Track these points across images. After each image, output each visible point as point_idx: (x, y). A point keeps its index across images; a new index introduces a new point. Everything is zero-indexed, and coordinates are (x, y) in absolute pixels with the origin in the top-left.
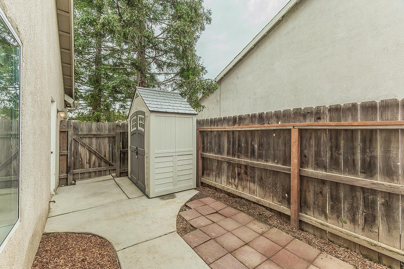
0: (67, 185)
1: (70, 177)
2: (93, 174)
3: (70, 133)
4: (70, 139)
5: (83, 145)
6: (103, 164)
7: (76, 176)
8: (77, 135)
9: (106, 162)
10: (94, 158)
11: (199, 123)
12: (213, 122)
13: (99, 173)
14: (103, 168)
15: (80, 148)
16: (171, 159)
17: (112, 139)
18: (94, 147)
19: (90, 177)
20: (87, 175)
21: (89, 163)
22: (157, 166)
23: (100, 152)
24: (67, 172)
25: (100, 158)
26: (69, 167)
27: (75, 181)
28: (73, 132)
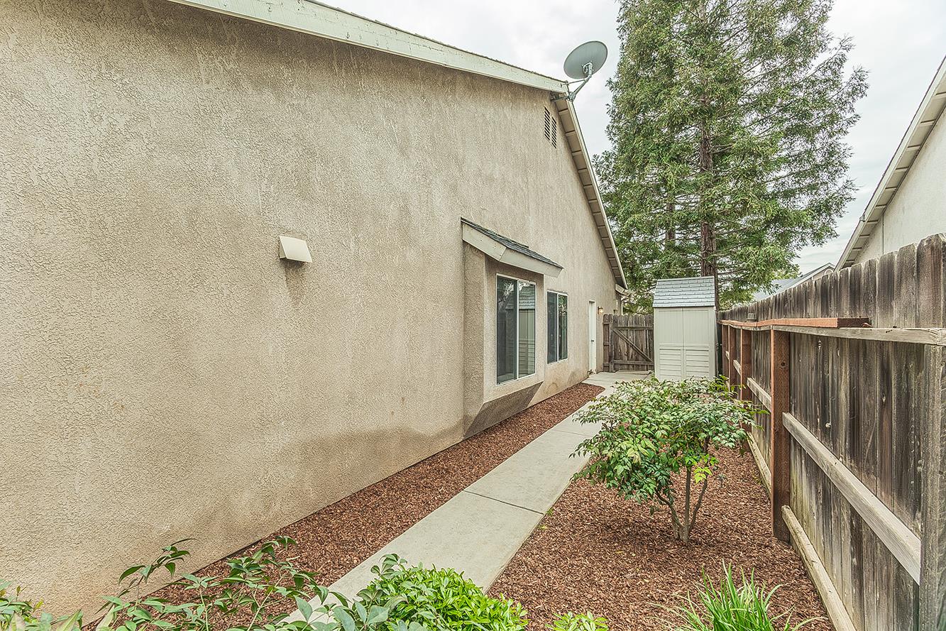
0: (608, 372)
1: (612, 366)
2: (631, 367)
3: (610, 326)
4: (610, 331)
5: (622, 338)
6: (640, 358)
7: (617, 367)
8: (617, 328)
9: (643, 357)
10: (631, 350)
13: (638, 367)
14: (640, 362)
15: (620, 341)
16: (679, 353)
18: (631, 340)
19: (628, 369)
20: (625, 367)
21: (627, 355)
22: (662, 357)
23: (637, 345)
24: (609, 361)
25: (636, 351)
26: (610, 357)
27: (616, 370)
28: (613, 324)
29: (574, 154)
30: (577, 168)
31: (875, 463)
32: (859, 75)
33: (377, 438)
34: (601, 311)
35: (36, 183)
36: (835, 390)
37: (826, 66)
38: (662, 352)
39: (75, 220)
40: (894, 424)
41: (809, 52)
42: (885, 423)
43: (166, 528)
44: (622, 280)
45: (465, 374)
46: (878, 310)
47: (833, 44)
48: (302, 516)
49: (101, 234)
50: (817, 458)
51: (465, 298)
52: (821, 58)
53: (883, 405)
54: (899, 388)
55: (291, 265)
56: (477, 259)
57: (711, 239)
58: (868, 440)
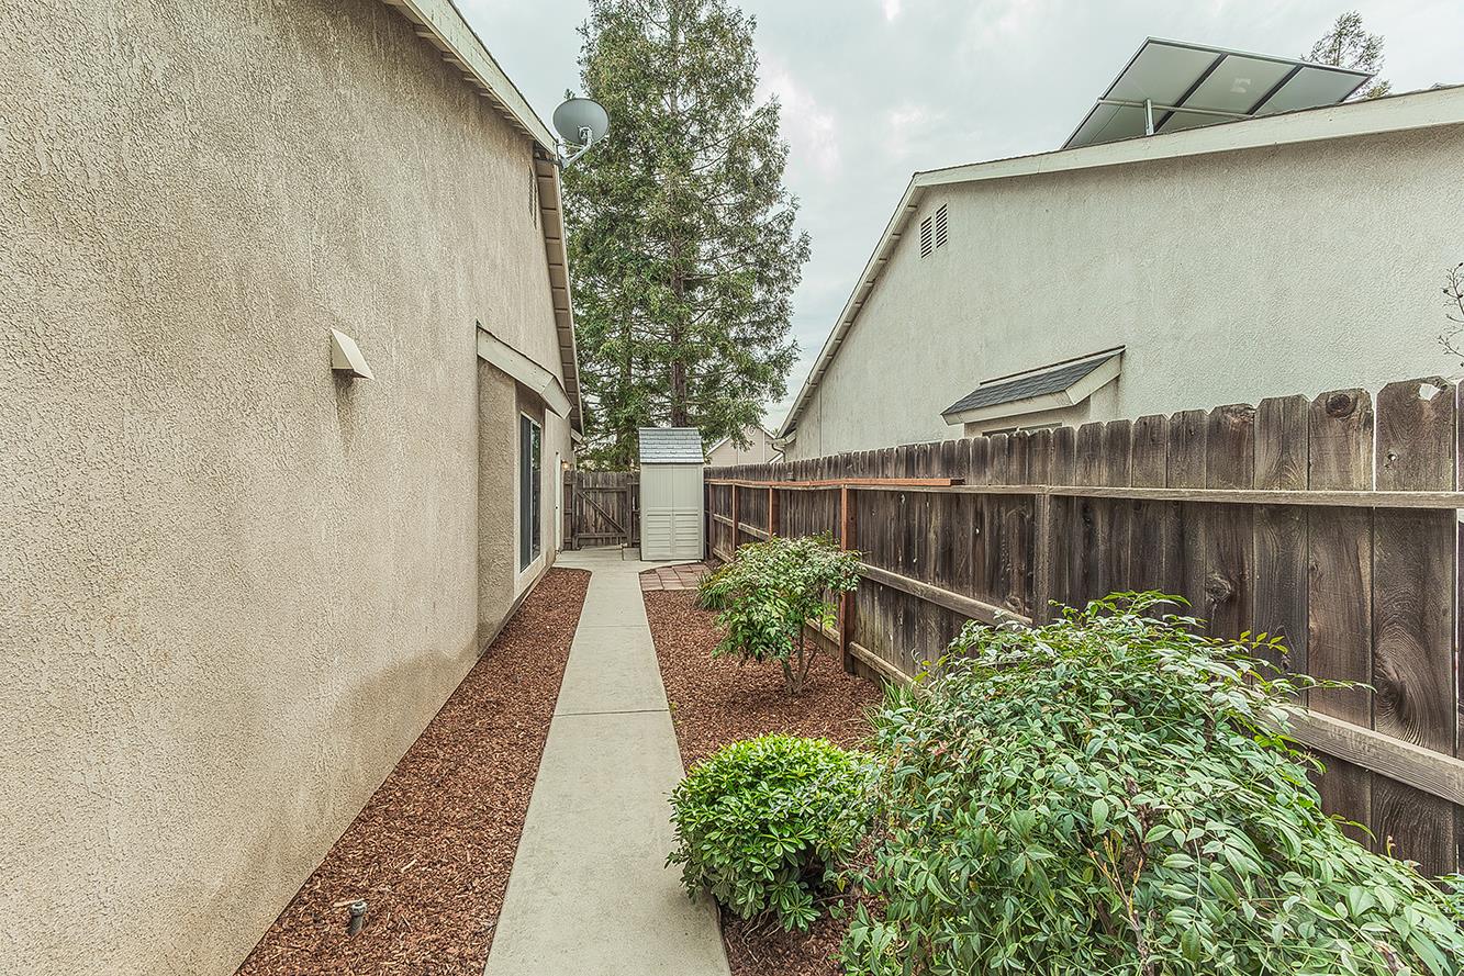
0: (572, 549)
1: (575, 542)
2: (600, 541)
3: (574, 487)
4: (574, 494)
5: (589, 502)
6: (611, 529)
7: (581, 542)
8: (582, 489)
9: (615, 527)
10: (600, 519)
11: (707, 474)
12: (728, 473)
13: (608, 541)
14: (611, 534)
16: (668, 519)
17: (621, 495)
18: (600, 505)
19: (596, 545)
20: (593, 541)
21: (595, 526)
23: (607, 511)
24: (572, 535)
25: (607, 520)
26: (573, 530)
27: (580, 546)
28: (578, 484)
29: (548, 240)
30: (548, 259)
31: (968, 576)
32: (805, 239)
33: (414, 670)
34: (566, 466)
35: (45, 170)
36: (923, 533)
37: (780, 218)
38: (650, 518)
39: (100, 262)
40: (987, 547)
41: (770, 198)
42: (978, 548)
43: (218, 882)
44: (580, 425)
45: (480, 561)
46: (972, 474)
47: (787, 199)
48: (353, 816)
49: (133, 297)
50: (907, 588)
51: (481, 445)
52: (776, 209)
53: (976, 536)
54: (992, 523)
55: (344, 378)
56: (502, 387)
57: (683, 382)
58: (959, 562)
